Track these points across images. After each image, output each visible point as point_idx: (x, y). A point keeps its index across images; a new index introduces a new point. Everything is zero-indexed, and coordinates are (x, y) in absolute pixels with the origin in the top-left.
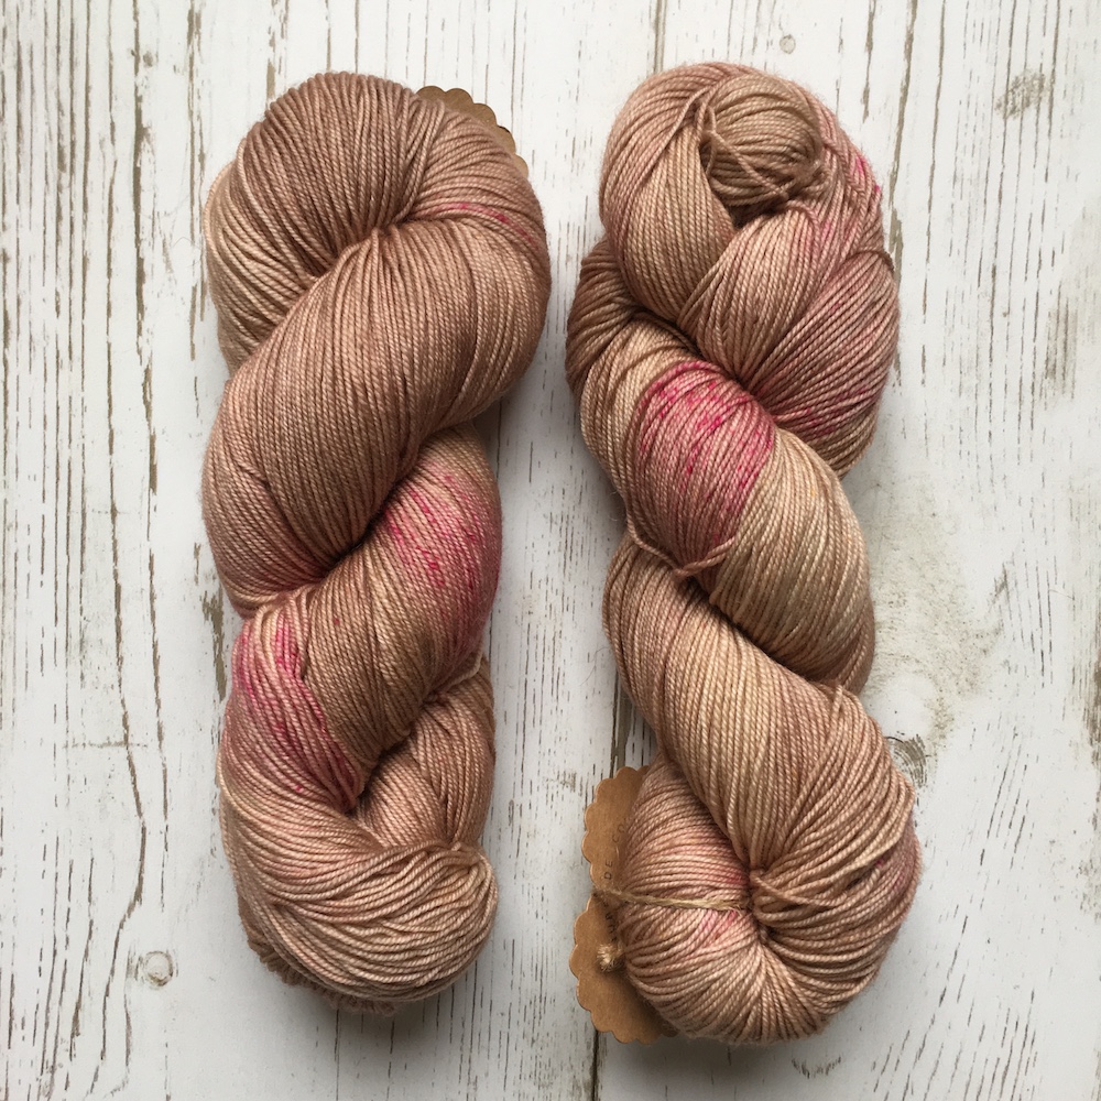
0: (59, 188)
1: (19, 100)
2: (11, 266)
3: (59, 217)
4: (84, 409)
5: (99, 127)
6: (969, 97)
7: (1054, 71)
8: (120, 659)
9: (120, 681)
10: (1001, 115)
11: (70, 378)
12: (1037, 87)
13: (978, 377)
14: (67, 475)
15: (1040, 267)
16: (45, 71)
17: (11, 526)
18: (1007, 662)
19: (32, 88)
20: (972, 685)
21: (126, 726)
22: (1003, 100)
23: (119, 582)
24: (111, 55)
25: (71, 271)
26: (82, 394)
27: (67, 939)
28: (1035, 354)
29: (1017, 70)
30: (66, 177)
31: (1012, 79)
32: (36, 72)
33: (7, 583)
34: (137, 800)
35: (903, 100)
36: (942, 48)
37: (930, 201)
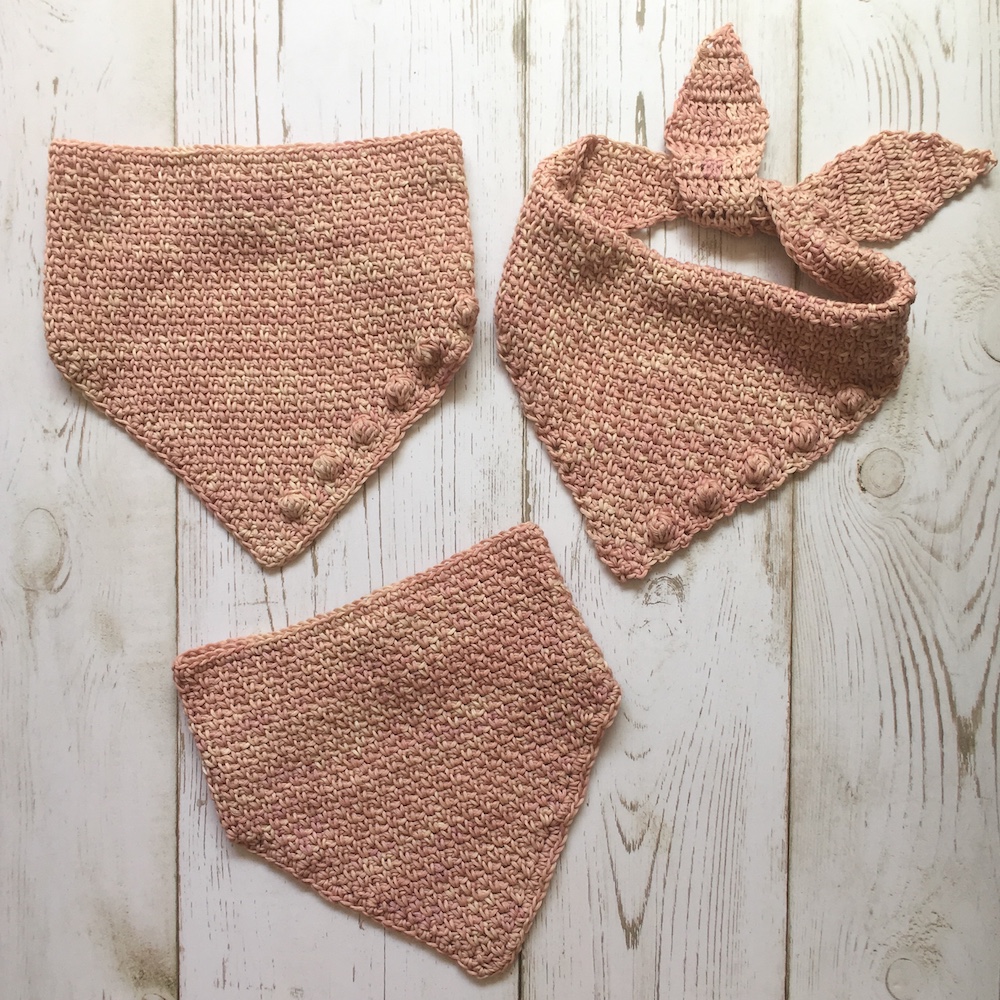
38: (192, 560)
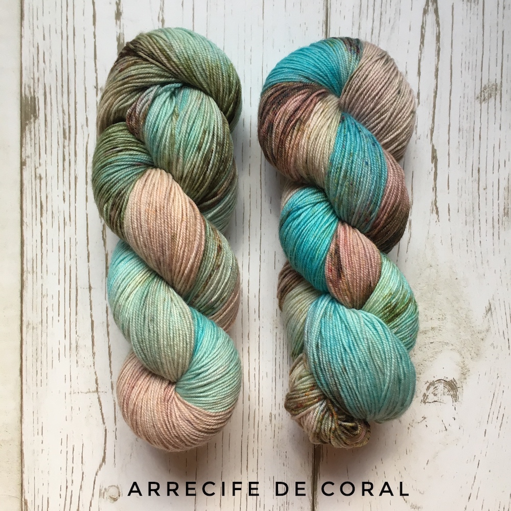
0: (64, 147)
1: (45, 109)
2: (43, 182)
3: (64, 160)
4: (76, 243)
5: (81, 120)
6: (464, 94)
7: (501, 81)
8: (94, 354)
9: (94, 363)
10: (479, 102)
11: (70, 229)
12: (494, 89)
13: (474, 217)
14: (69, 272)
15: (499, 168)
16: (57, 96)
17: (45, 295)
18: (493, 344)
19: (51, 103)
20: (477, 355)
21: (97, 384)
22: (480, 95)
23: (93, 319)
24: (85, 88)
25: (70, 183)
26: (75, 237)
27: (72, 481)
28: (499, 206)
29: (485, 82)
30: (67, 142)
31: (483, 86)
32: (53, 97)
33: (43, 321)
34: (103, 417)
35: (435, 97)
36: (451, 74)
37: (449, 140)
38: (35, 355)
